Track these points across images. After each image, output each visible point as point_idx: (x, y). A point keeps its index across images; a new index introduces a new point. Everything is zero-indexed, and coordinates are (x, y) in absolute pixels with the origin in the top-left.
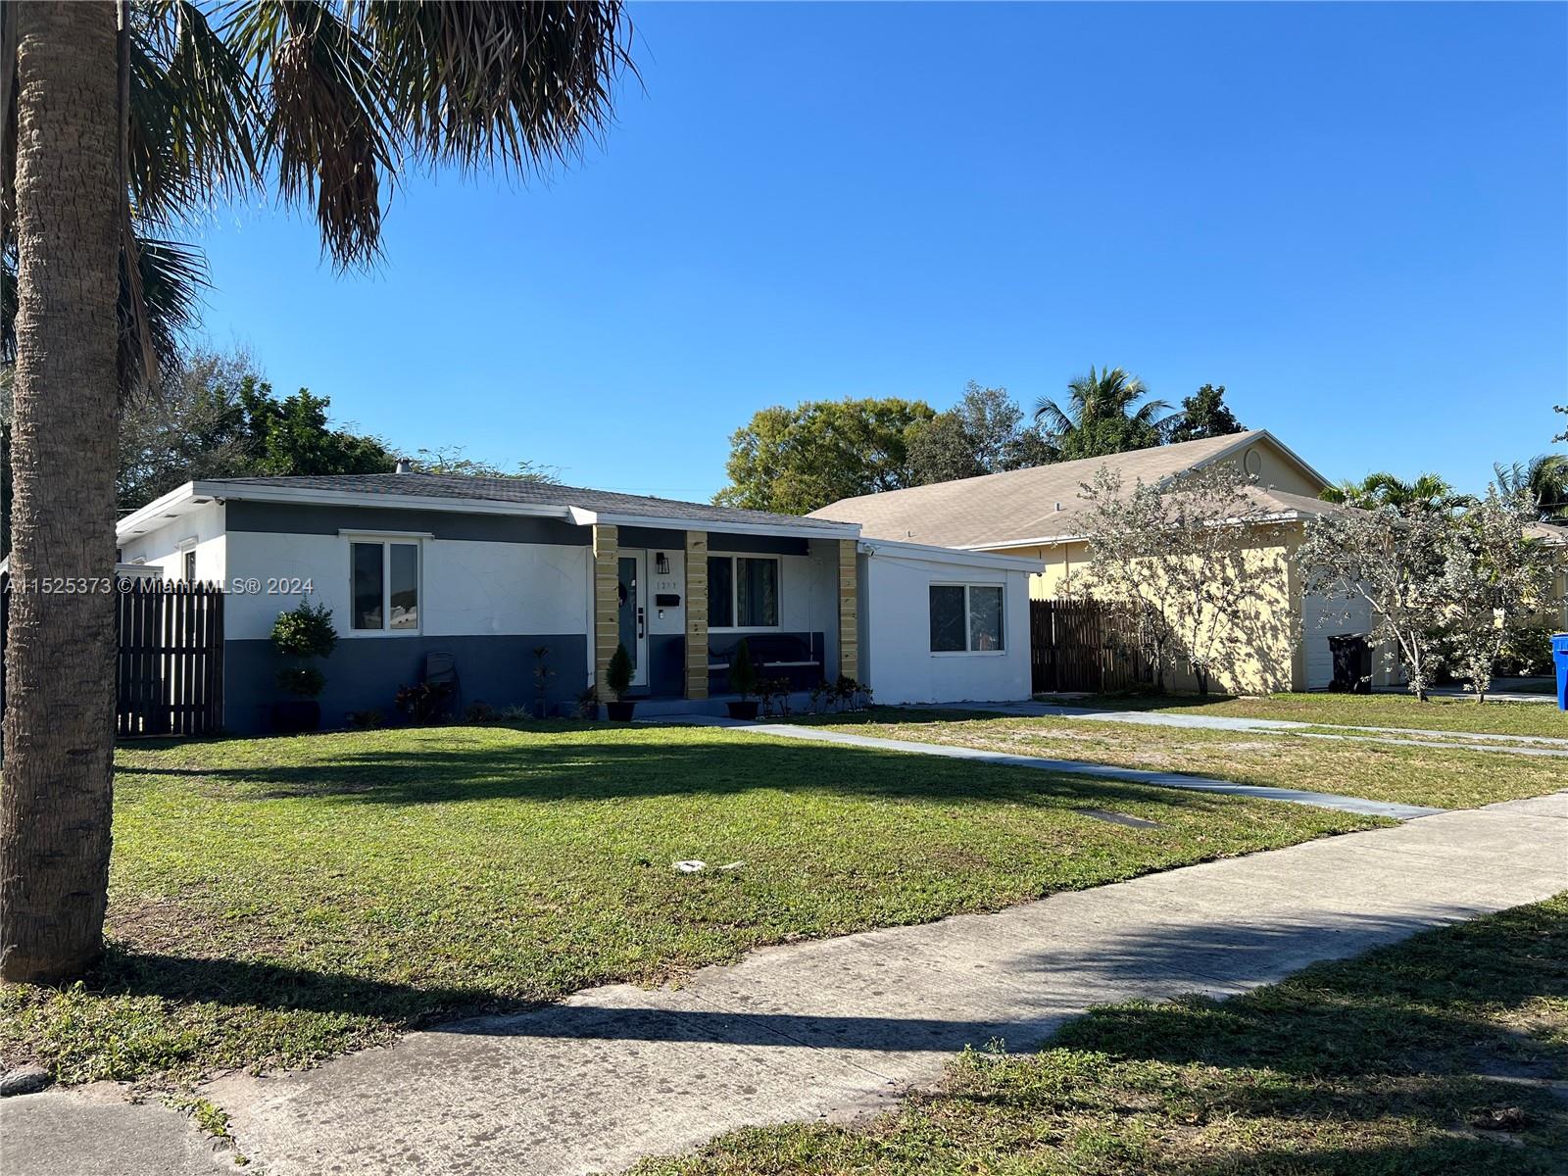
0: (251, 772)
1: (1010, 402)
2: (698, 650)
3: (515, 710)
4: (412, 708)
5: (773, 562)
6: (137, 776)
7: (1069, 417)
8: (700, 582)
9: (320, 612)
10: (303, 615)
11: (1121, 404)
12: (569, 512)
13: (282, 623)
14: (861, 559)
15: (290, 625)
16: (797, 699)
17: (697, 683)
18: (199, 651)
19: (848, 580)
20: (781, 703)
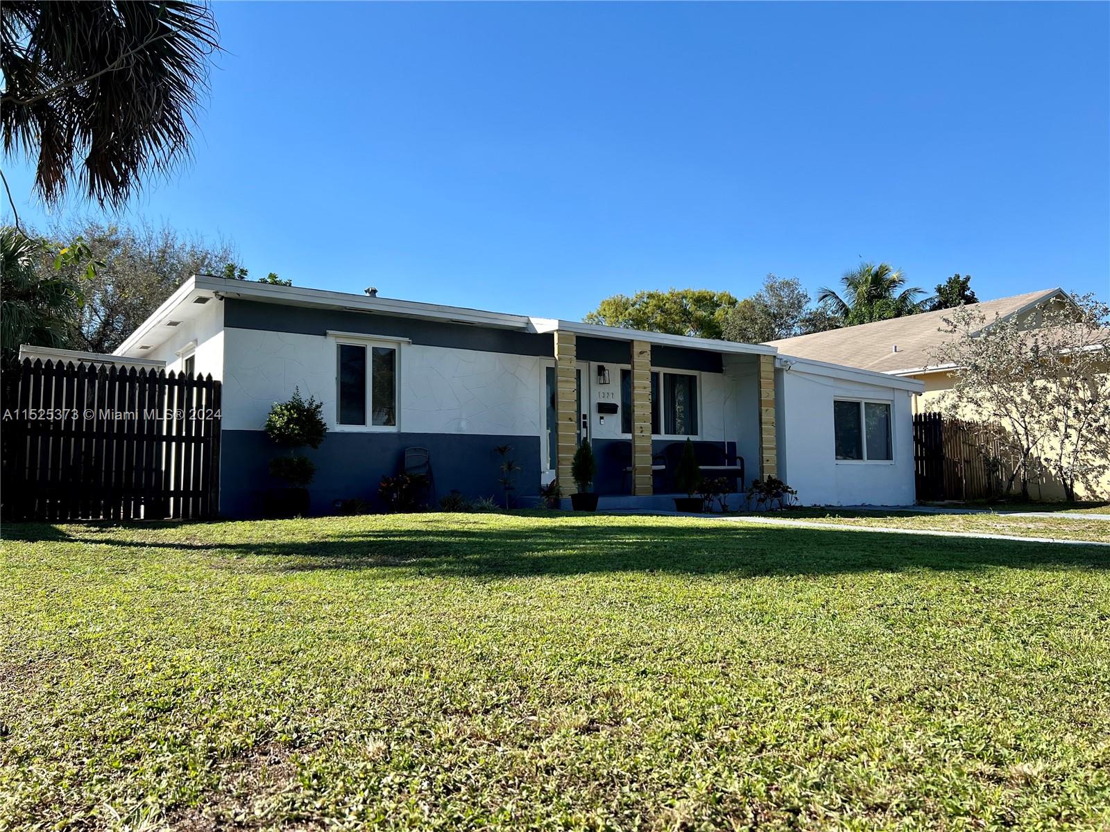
0: (259, 546)
1: (801, 290)
2: (644, 450)
3: (484, 502)
4: (395, 496)
5: (692, 379)
6: (133, 548)
7: (845, 301)
8: (645, 388)
9: (311, 404)
10: (296, 406)
11: (887, 290)
12: (529, 323)
13: (276, 413)
14: (778, 372)
15: (284, 415)
16: (731, 498)
17: (643, 482)
18: (198, 439)
19: (768, 393)
20: (719, 500)
